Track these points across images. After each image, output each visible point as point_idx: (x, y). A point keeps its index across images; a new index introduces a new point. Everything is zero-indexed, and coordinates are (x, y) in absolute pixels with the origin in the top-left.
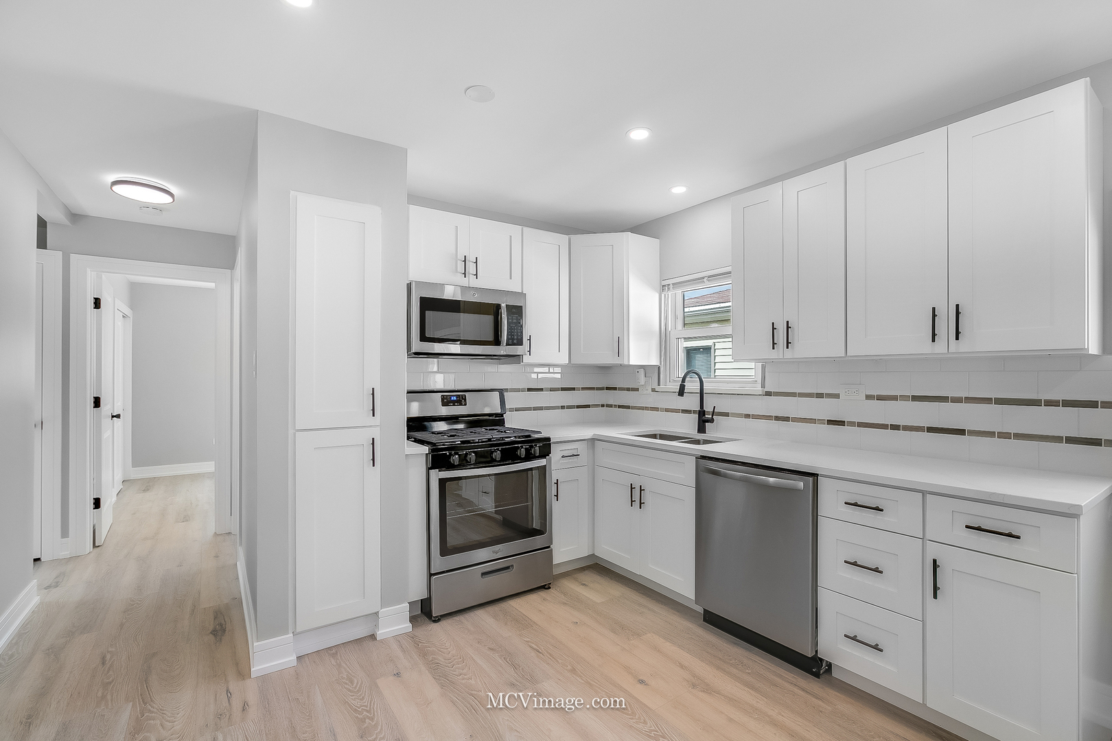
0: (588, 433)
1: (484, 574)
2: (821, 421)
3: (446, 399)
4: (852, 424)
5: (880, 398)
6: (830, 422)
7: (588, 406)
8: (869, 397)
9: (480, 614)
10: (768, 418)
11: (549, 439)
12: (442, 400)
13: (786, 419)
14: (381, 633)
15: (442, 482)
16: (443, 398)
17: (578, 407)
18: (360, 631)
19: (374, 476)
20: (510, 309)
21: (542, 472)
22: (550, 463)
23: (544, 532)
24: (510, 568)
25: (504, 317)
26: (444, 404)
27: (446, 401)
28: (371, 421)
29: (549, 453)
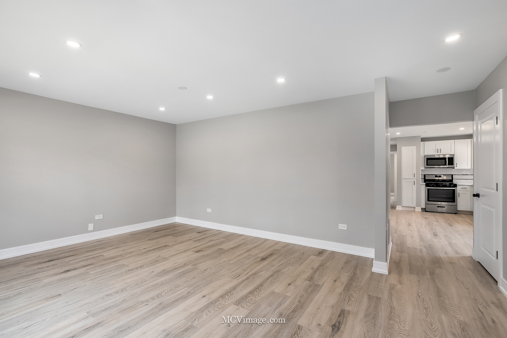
1: (437, 207)
11: (456, 184)
14: (416, 210)
15: (428, 189)
18: (412, 209)
19: (415, 187)
20: (449, 158)
21: (454, 190)
22: (457, 189)
23: (455, 202)
24: (445, 207)
25: (447, 160)
26: (435, 177)
27: (436, 176)
28: (414, 178)
29: (456, 187)
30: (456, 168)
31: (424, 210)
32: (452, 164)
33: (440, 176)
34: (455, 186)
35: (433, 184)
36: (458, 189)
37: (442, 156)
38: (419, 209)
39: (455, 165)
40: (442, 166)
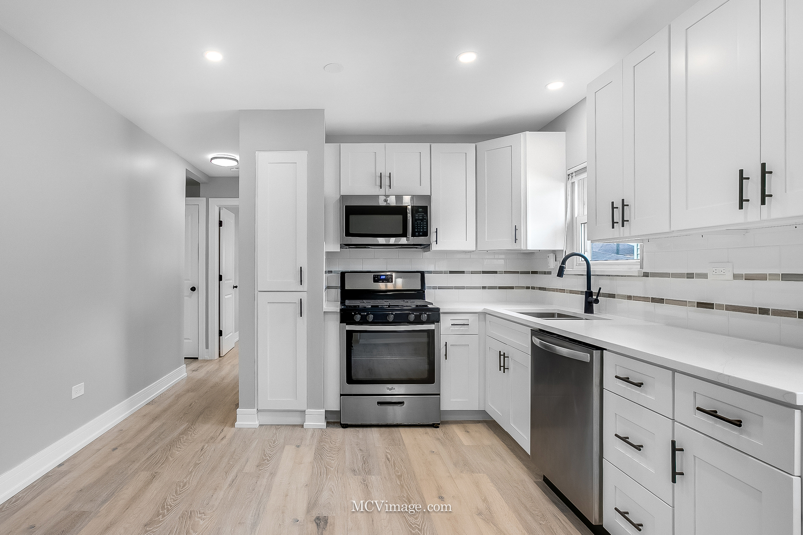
0: (479, 308)
1: (379, 403)
2: (691, 304)
3: (377, 277)
4: (720, 307)
5: (749, 278)
6: (700, 305)
7: (512, 288)
8: (736, 277)
9: (375, 430)
10: (645, 299)
11: (438, 309)
12: (374, 278)
13: (661, 301)
14: (307, 424)
16: (374, 277)
17: (500, 288)
19: (303, 323)
20: (415, 209)
21: (431, 334)
22: (439, 328)
23: (433, 382)
24: (402, 403)
25: (409, 216)
26: (375, 281)
27: (377, 279)
28: (300, 288)
29: (438, 321)
30: (434, 247)
31: (335, 420)
32: (425, 234)
33: (388, 279)
34: (434, 315)
35: (365, 309)
36: (445, 330)
37: (392, 201)
38: (315, 420)
39: (433, 238)
40: (392, 241)
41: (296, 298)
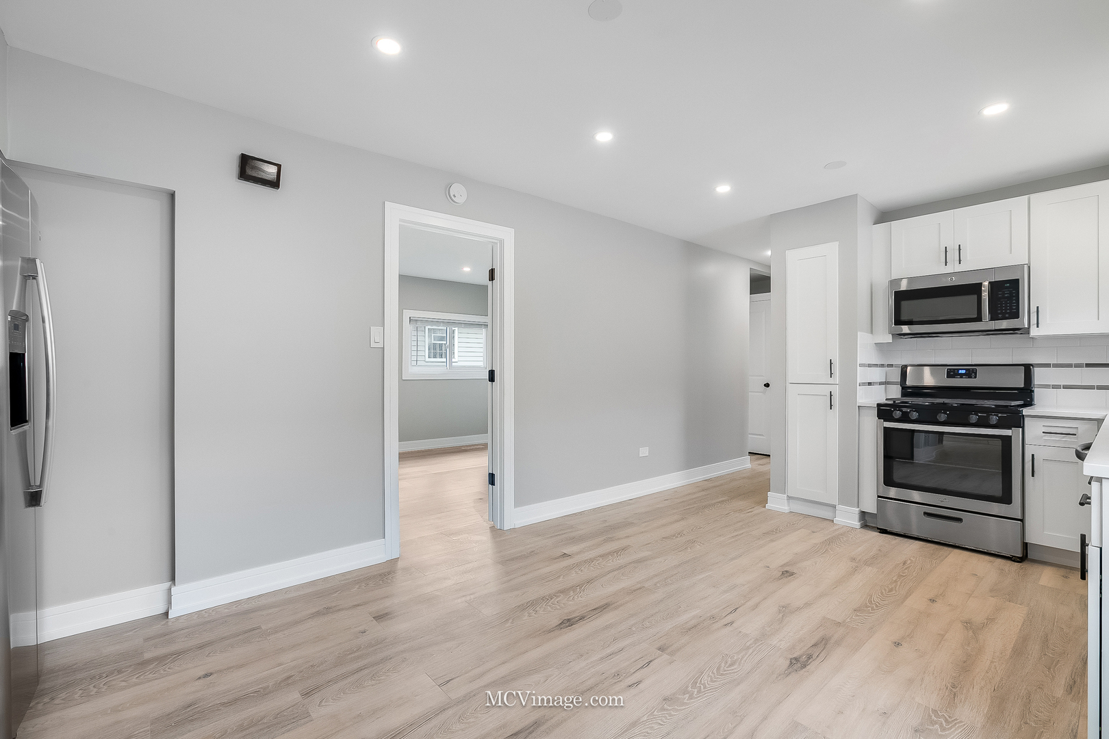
0: (1099, 414)
1: (925, 513)
3: (953, 372)
14: (838, 520)
15: (887, 429)
16: (948, 372)
18: (825, 513)
22: (1020, 435)
24: (959, 520)
25: (985, 295)
26: (950, 376)
28: (831, 381)
29: (1019, 426)
30: (1034, 332)
31: (871, 523)
32: (1016, 313)
33: (970, 375)
36: (1033, 438)
39: (1031, 320)
41: (826, 390)
